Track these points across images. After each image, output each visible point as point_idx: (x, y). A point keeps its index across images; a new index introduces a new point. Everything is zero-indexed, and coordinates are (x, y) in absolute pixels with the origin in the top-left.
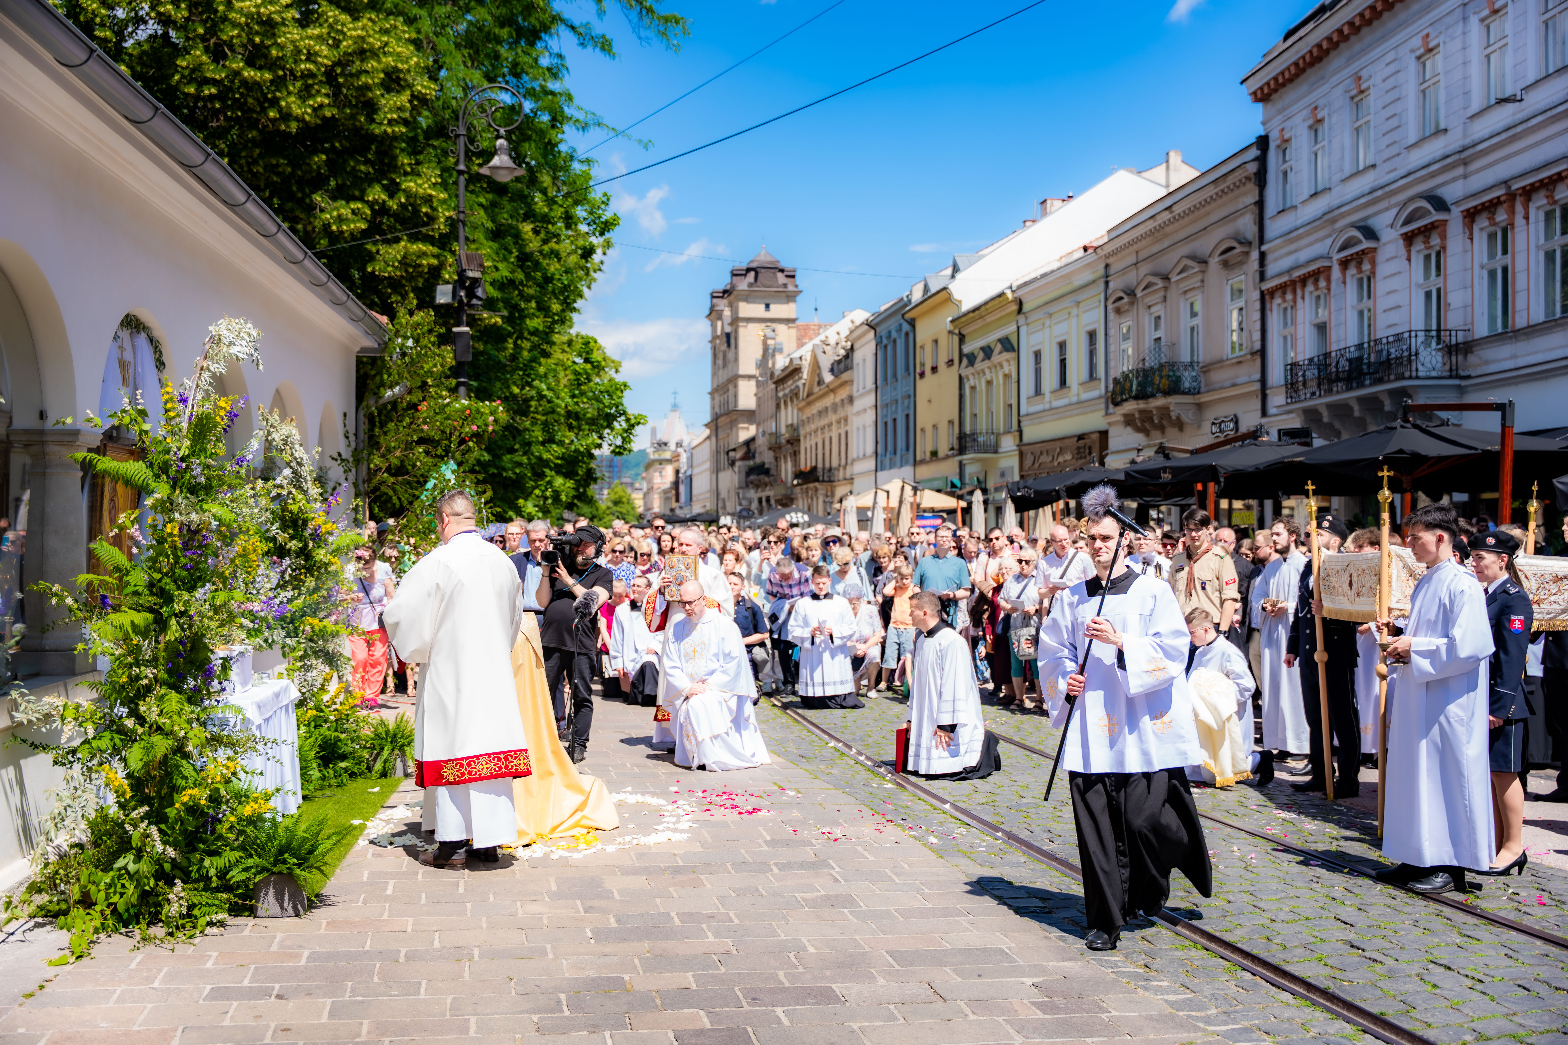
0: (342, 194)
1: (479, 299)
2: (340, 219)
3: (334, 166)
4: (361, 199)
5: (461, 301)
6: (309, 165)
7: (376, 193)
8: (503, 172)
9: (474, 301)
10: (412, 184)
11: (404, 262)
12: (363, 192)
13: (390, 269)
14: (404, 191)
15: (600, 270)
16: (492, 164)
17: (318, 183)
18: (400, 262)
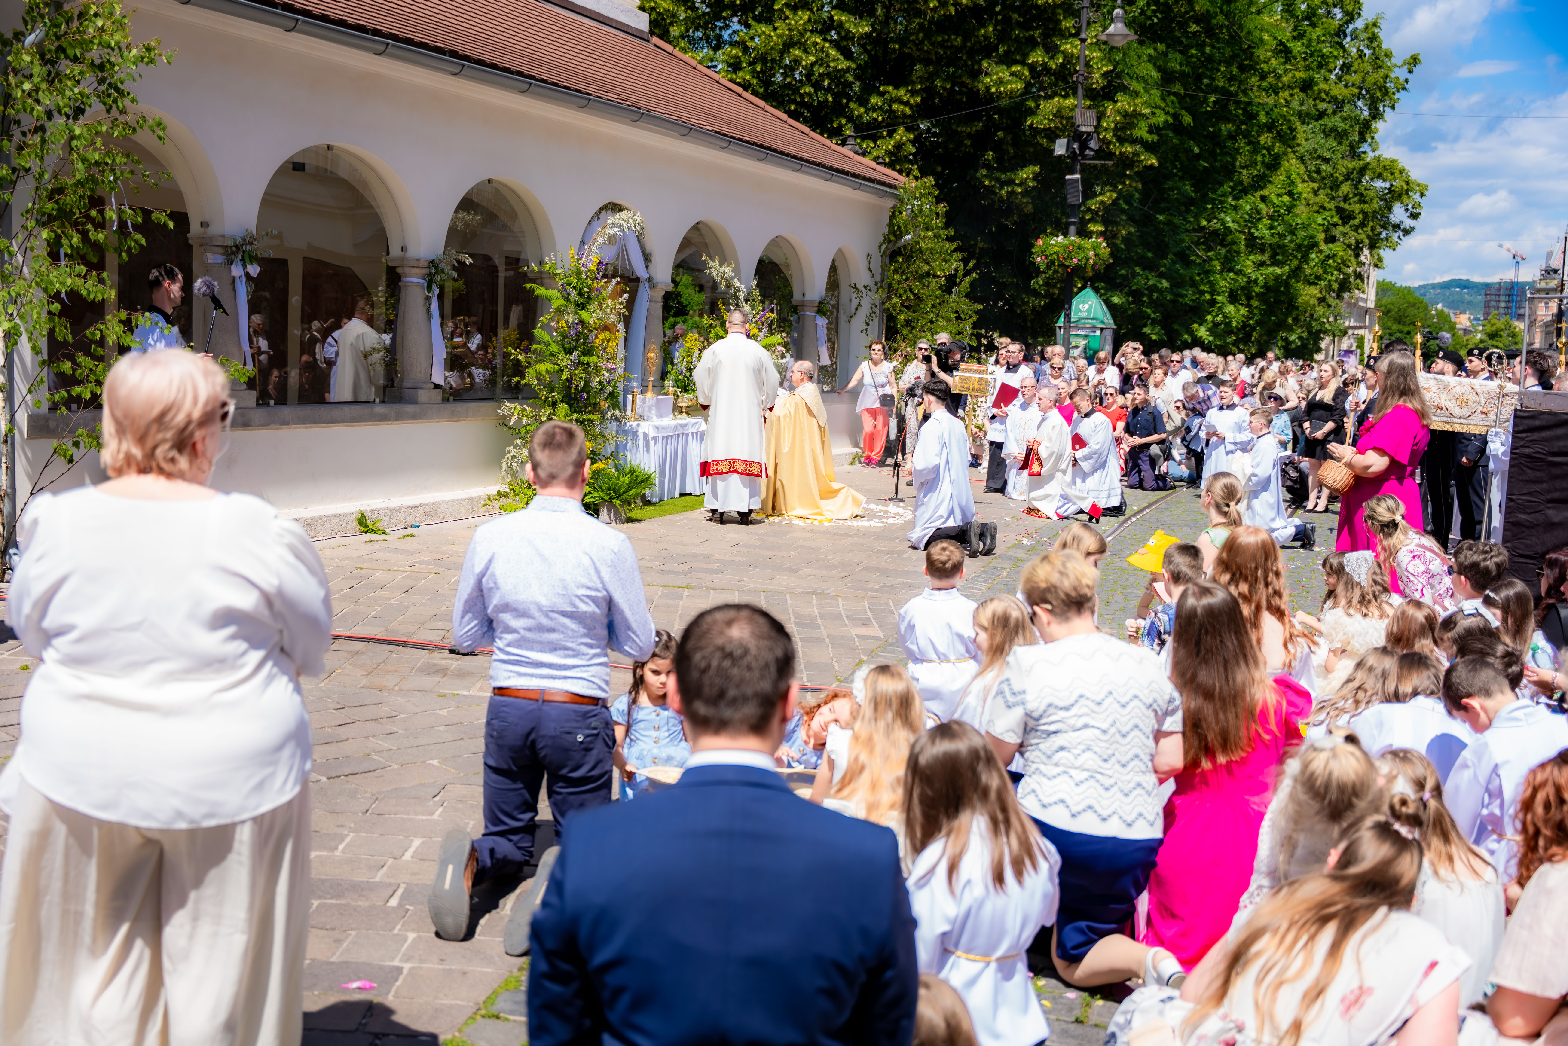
0: (1007, 60)
1: (1092, 150)
2: (1000, 82)
3: (1003, 36)
4: (1023, 63)
5: (1074, 152)
6: (977, 36)
7: (1037, 57)
8: (1117, 38)
9: (1087, 152)
10: (1068, 46)
11: (1058, 114)
12: (1026, 56)
13: (1046, 122)
14: (1063, 52)
15: (1404, 89)
16: (1107, 32)
17: (988, 51)
18: (1054, 115)
